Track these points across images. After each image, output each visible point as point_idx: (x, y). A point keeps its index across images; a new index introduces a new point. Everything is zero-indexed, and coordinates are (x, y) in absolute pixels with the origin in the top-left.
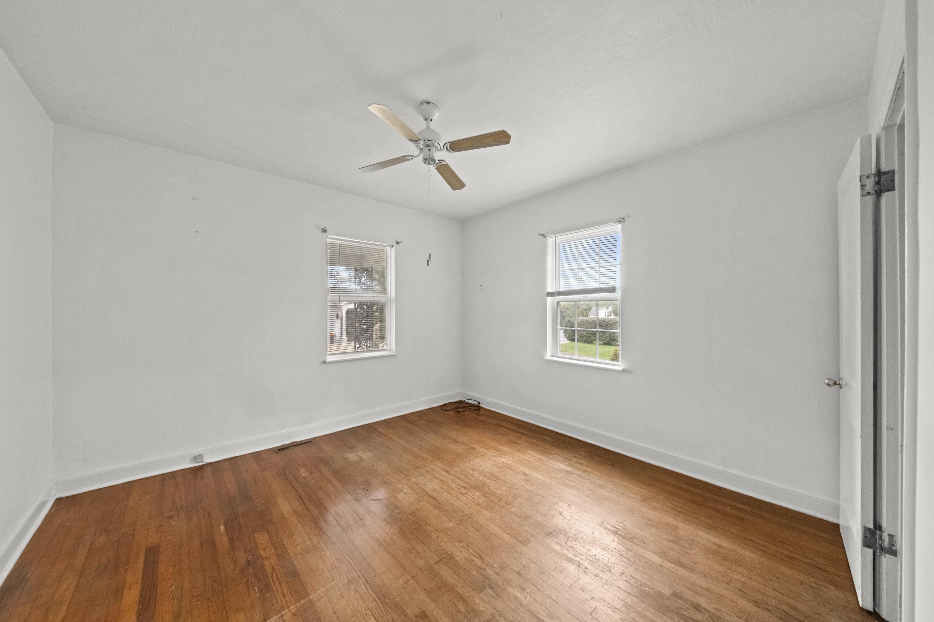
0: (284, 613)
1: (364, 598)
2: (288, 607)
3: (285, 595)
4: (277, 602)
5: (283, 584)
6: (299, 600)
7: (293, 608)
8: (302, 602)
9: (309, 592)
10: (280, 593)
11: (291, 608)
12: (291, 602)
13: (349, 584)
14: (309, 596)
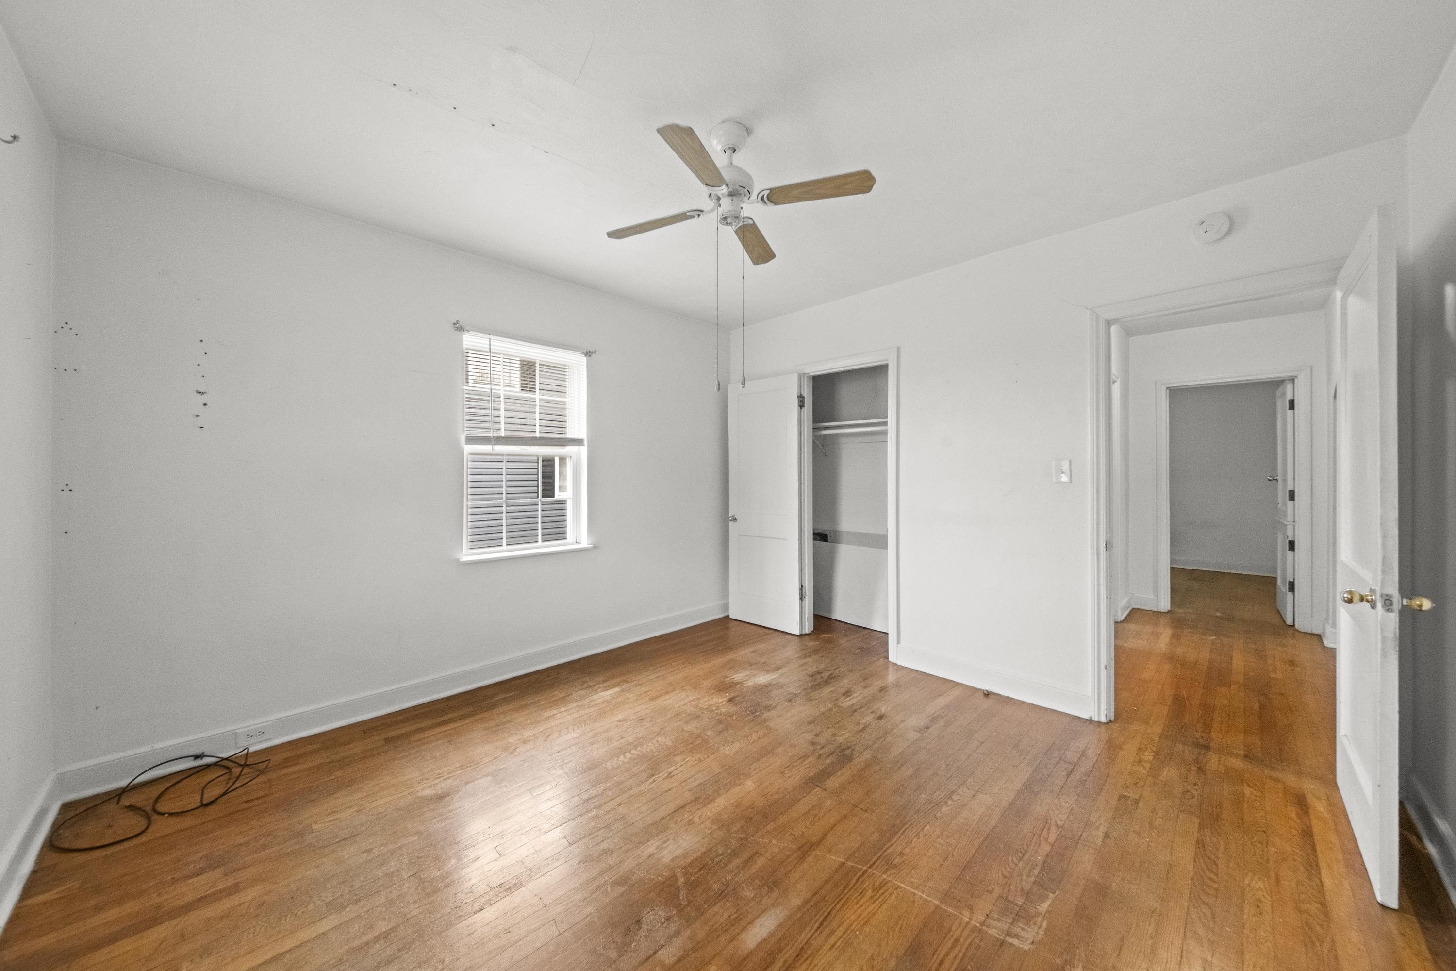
0: (978, 925)
1: (906, 843)
2: (968, 923)
3: (955, 940)
4: (970, 944)
5: (942, 956)
6: (950, 915)
7: (966, 916)
8: (950, 910)
9: (932, 908)
10: (956, 951)
11: (967, 919)
12: (960, 925)
13: (895, 866)
14: (937, 907)
